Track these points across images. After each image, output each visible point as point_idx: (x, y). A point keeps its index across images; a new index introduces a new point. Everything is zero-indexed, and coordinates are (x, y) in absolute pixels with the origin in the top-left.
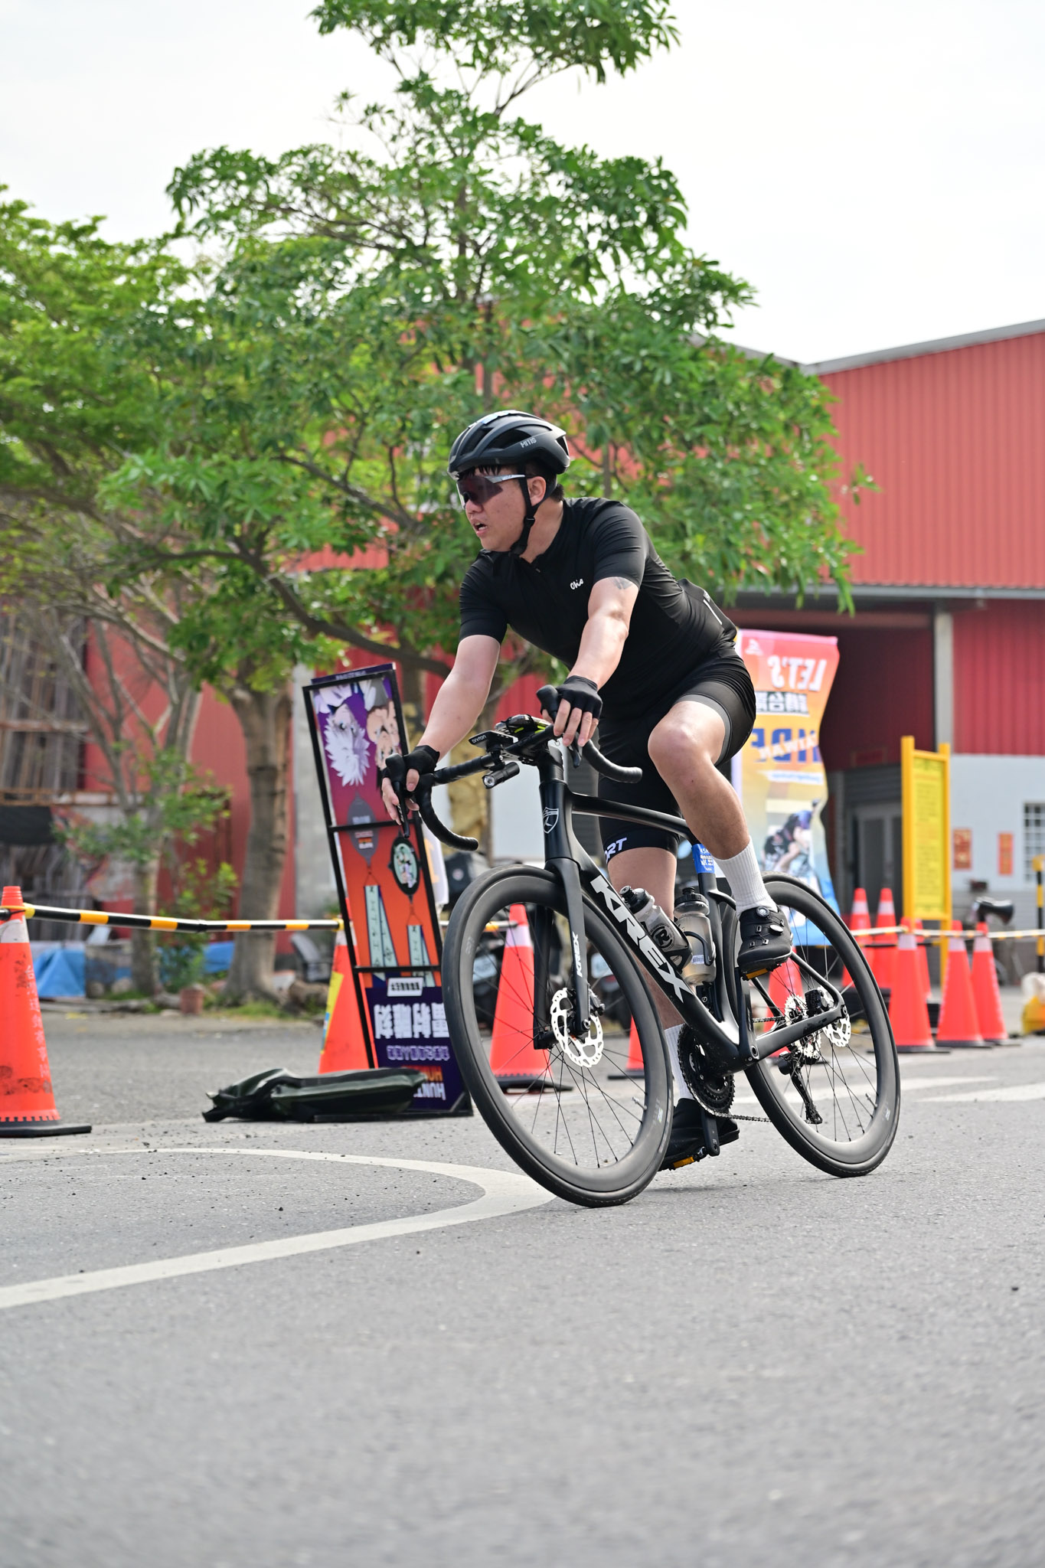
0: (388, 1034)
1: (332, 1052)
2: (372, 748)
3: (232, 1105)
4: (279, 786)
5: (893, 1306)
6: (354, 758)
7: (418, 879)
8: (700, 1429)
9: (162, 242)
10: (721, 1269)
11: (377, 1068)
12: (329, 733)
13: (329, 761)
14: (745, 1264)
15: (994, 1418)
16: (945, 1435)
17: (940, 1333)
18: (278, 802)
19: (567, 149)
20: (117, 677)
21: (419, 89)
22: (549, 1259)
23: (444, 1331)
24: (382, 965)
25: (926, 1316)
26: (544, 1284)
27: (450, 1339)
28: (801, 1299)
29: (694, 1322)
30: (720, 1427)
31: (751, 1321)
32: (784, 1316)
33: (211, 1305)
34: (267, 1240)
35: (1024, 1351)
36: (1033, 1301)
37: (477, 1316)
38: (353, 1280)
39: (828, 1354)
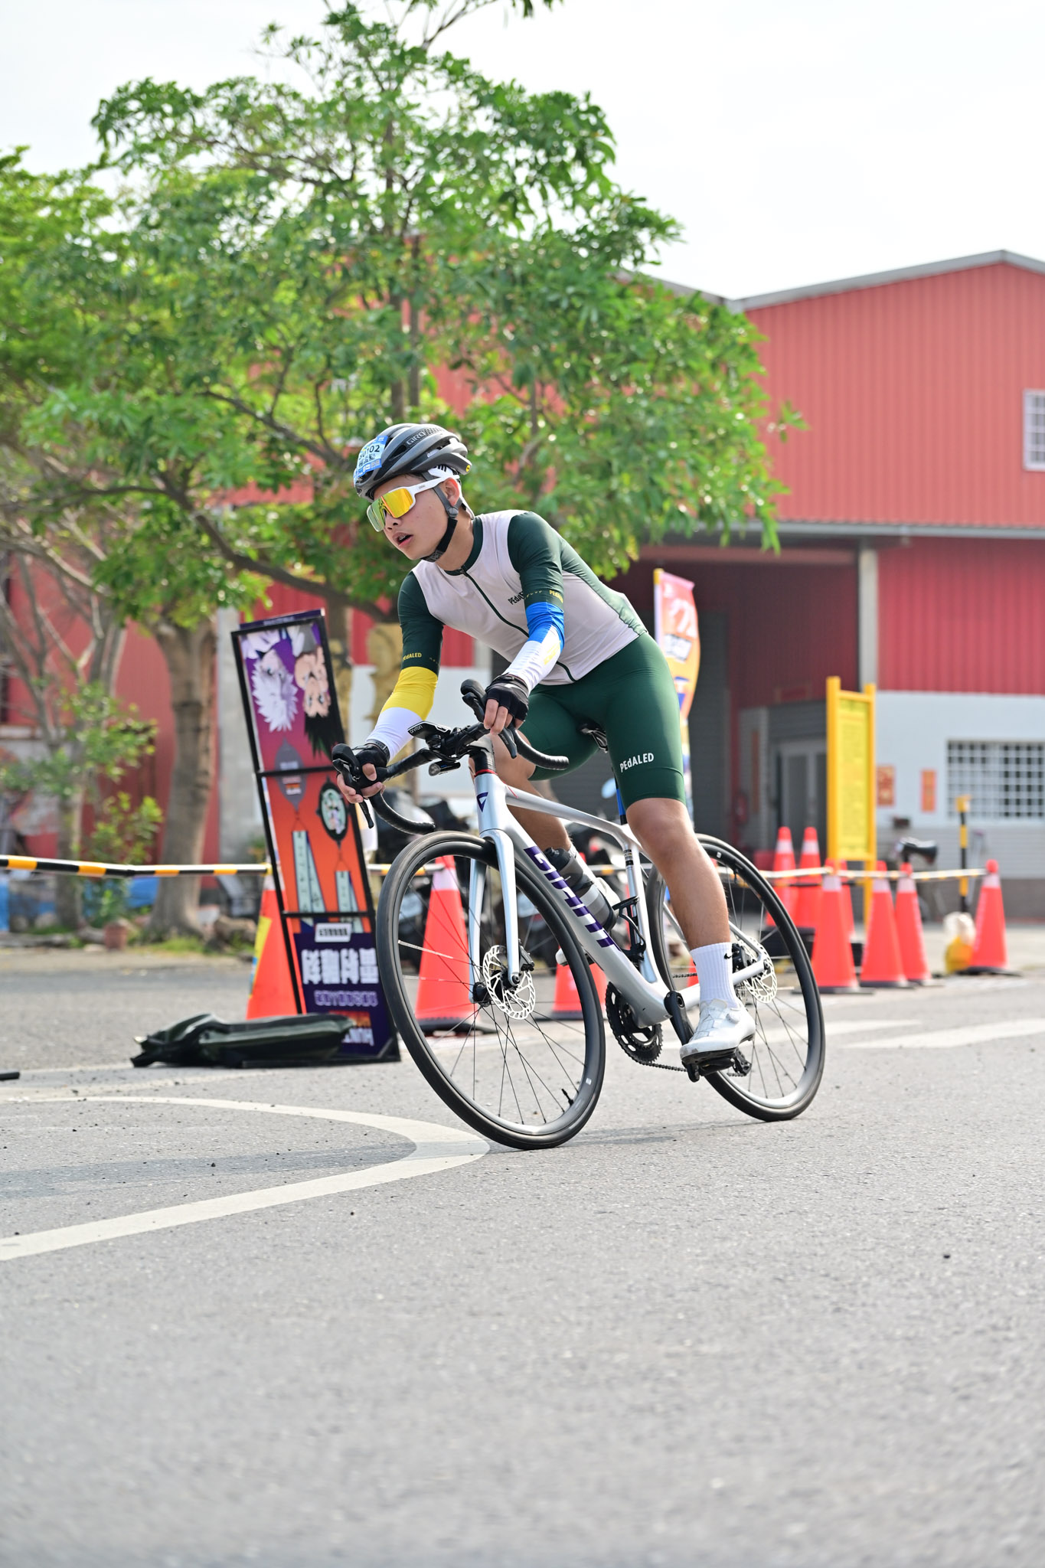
0: (316, 980)
1: (260, 994)
2: (300, 694)
3: (160, 1051)
4: (204, 722)
5: (827, 1275)
6: (282, 704)
7: (346, 825)
8: (640, 1410)
9: (87, 173)
10: (655, 1232)
11: (305, 1014)
12: (257, 679)
13: (257, 707)
14: (677, 1227)
15: (931, 1399)
16: (883, 1418)
17: (874, 1305)
18: (202, 738)
19: (495, 84)
20: (41, 611)
21: (347, 22)
22: (483, 1221)
23: (382, 1301)
24: (309, 910)
25: (859, 1286)
26: (479, 1249)
27: (388, 1309)
28: (735, 1266)
29: (629, 1291)
30: (660, 1408)
31: (686, 1291)
32: (719, 1285)
33: (148, 1271)
34: (201, 1199)
35: (958, 1324)
36: (965, 1271)
37: (414, 1284)
38: (288, 1244)
39: (764, 1328)
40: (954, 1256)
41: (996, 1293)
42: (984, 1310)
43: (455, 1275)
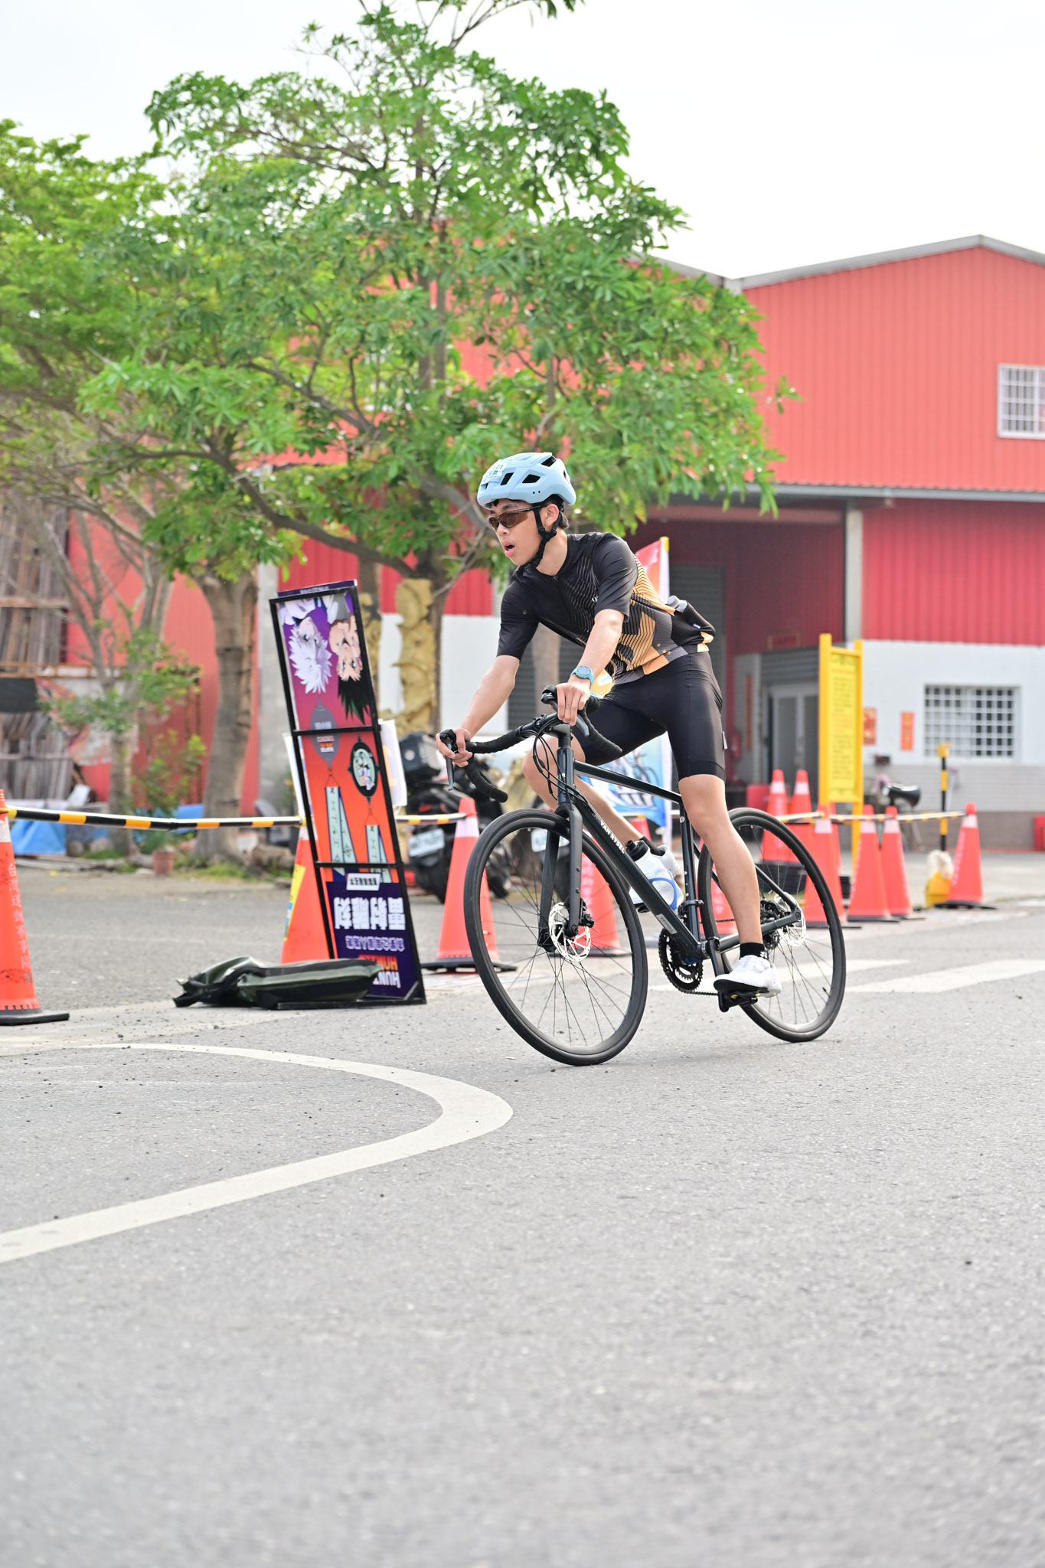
0: (347, 925)
1: (295, 936)
2: (334, 658)
3: (201, 992)
4: (245, 666)
5: (851, 1286)
6: (317, 668)
7: (376, 782)
9: (141, 161)
10: (676, 1224)
11: (336, 960)
12: (293, 644)
13: (294, 670)
14: (699, 1217)
15: (975, 1461)
16: (929, 1488)
17: (903, 1328)
18: (244, 680)
19: (515, 83)
21: (380, 22)
22: (510, 1206)
23: (411, 1313)
24: (341, 860)
25: (885, 1300)
26: (506, 1244)
27: (419, 1324)
28: (759, 1271)
29: (657, 1303)
30: (698, 1471)
31: (714, 1303)
32: (746, 1296)
33: (183, 1268)
34: (236, 1175)
35: (990, 1356)
36: (988, 1281)
37: (444, 1290)
38: (319, 1234)
39: (796, 1356)
40: (975, 1261)
41: (1023, 1313)
42: (1015, 1338)
43: (485, 1279)
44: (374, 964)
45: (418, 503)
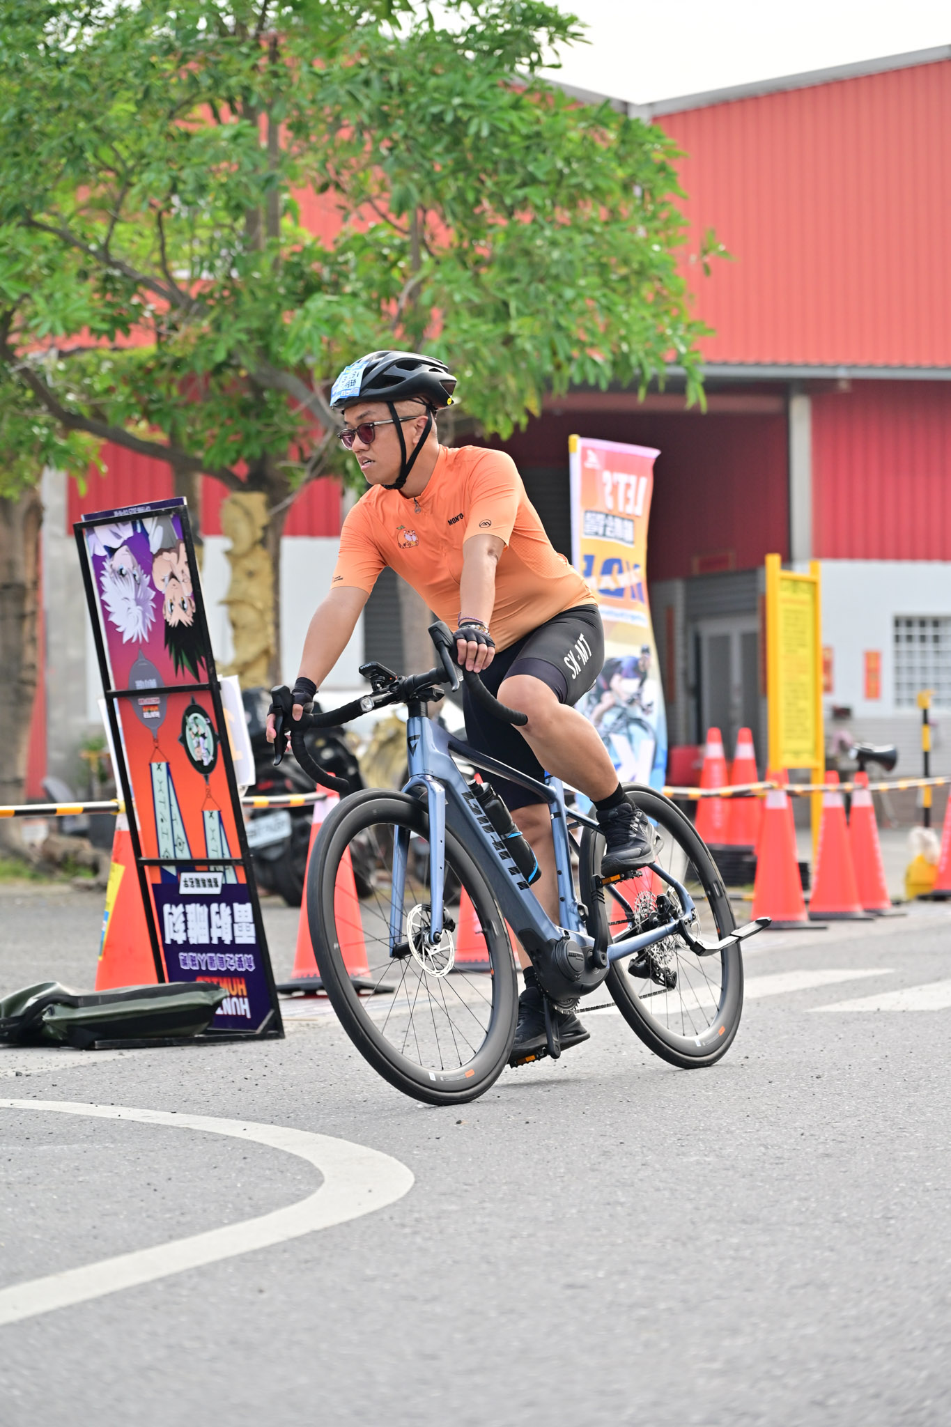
0: (180, 939)
2: (160, 598)
4: (29, 607)
6: (137, 611)
7: (215, 755)
10: (643, 1320)
11: (167, 984)
12: (106, 581)
13: (107, 614)
18: (27, 625)
24: (172, 857)
26: (428, 1351)
28: (757, 1380)
34: (70, 1267)
38: (187, 1344)
43: (407, 1398)
44: (217, 988)
45: (248, 396)
